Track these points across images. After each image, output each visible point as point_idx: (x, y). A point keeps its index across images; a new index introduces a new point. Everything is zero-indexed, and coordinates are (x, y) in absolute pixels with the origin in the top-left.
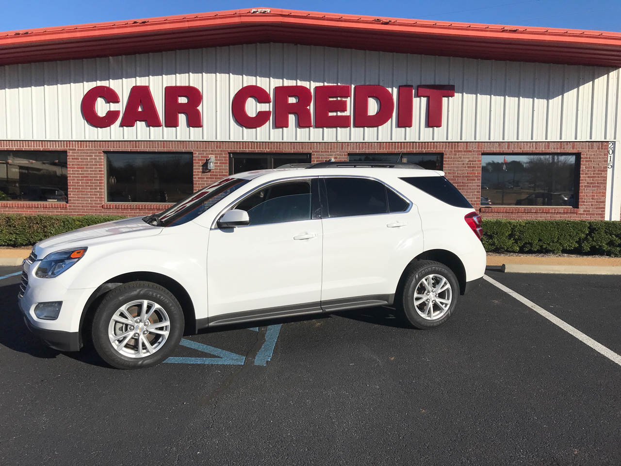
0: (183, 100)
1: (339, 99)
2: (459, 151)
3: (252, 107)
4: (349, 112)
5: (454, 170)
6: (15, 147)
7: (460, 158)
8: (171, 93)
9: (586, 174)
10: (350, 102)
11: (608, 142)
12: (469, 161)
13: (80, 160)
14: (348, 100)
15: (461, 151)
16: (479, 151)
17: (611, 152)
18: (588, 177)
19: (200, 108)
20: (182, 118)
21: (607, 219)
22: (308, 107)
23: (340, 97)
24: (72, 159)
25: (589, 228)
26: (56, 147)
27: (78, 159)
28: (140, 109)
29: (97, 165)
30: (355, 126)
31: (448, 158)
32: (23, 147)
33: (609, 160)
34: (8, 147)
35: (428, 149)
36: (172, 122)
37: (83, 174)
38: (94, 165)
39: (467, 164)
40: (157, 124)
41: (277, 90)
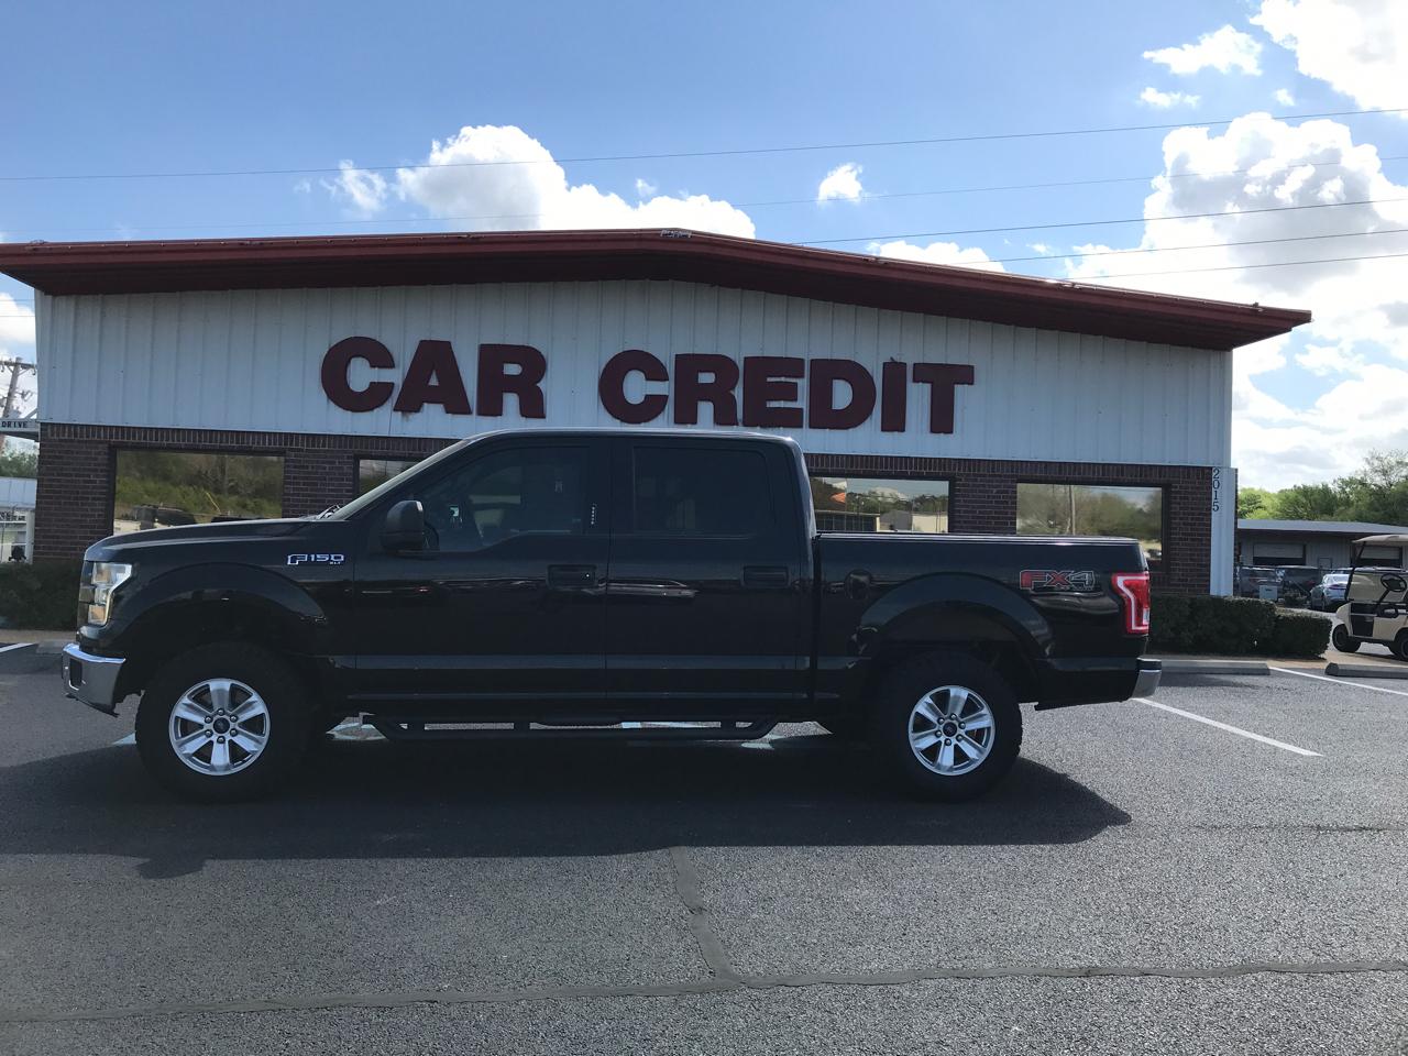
0: (512, 369)
1: (783, 379)
2: (980, 475)
3: (636, 388)
4: (802, 403)
5: (973, 507)
6: (184, 441)
7: (984, 486)
8: (491, 357)
9: (1181, 519)
10: (803, 384)
11: (1211, 468)
12: (997, 492)
13: (310, 470)
14: (798, 381)
15: (984, 476)
16: (1013, 476)
17: (1216, 483)
18: (1184, 524)
19: (541, 385)
20: (511, 401)
21: (1213, 592)
22: (732, 392)
23: (786, 376)
24: (295, 467)
25: (1190, 606)
26: (264, 443)
27: (307, 467)
28: (434, 382)
29: (343, 480)
30: (811, 427)
31: (964, 485)
32: (200, 441)
33: (1213, 496)
34: (170, 442)
35: (930, 469)
36: (490, 406)
37: (316, 495)
38: (337, 479)
39: (994, 497)
40: (464, 409)
41: (681, 360)
